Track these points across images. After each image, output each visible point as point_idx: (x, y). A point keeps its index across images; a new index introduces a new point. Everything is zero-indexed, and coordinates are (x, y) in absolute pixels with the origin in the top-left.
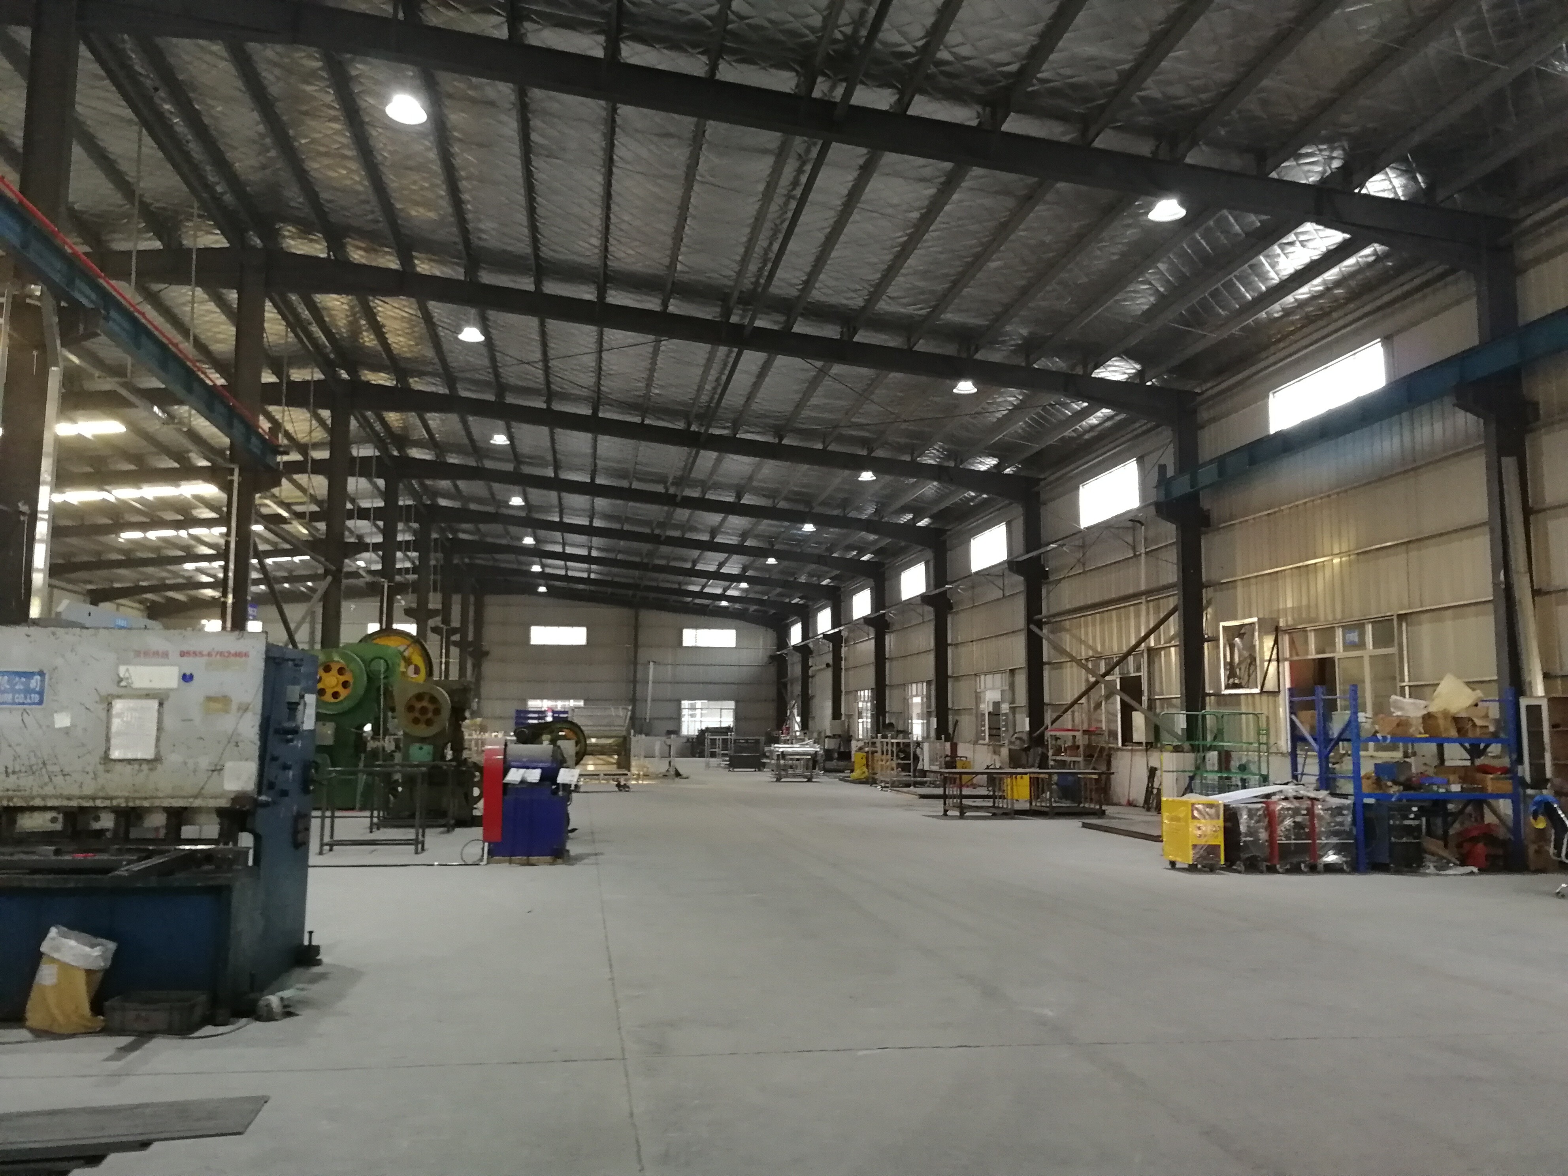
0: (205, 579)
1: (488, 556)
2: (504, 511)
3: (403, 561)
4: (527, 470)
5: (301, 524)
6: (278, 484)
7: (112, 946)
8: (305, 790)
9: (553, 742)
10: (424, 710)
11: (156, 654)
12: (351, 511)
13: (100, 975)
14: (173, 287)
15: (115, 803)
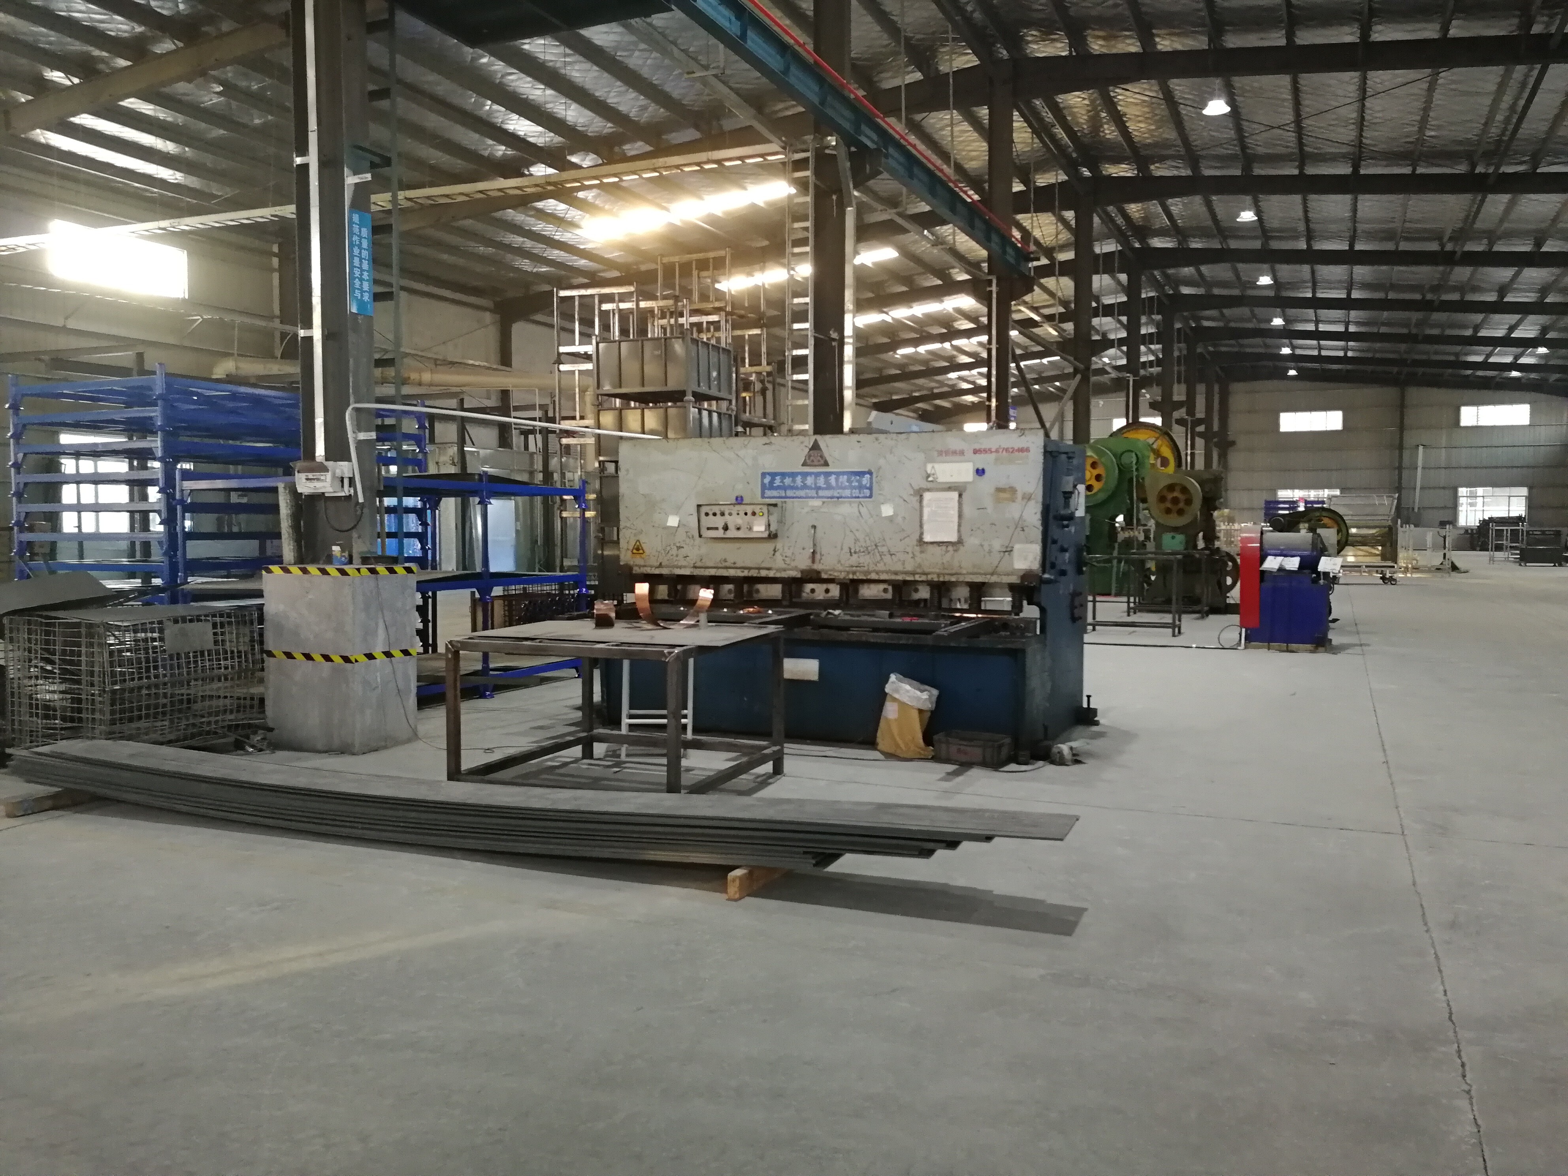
0: (965, 386)
1: (1233, 342)
2: (1250, 292)
3: (1146, 354)
4: (1275, 245)
5: (1052, 327)
6: (1032, 290)
7: (935, 692)
8: (1080, 572)
9: (1312, 530)
10: (1175, 501)
11: (954, 453)
12: (1097, 308)
13: (929, 714)
14: (933, 114)
15: (930, 577)
